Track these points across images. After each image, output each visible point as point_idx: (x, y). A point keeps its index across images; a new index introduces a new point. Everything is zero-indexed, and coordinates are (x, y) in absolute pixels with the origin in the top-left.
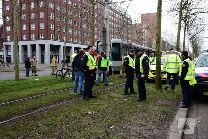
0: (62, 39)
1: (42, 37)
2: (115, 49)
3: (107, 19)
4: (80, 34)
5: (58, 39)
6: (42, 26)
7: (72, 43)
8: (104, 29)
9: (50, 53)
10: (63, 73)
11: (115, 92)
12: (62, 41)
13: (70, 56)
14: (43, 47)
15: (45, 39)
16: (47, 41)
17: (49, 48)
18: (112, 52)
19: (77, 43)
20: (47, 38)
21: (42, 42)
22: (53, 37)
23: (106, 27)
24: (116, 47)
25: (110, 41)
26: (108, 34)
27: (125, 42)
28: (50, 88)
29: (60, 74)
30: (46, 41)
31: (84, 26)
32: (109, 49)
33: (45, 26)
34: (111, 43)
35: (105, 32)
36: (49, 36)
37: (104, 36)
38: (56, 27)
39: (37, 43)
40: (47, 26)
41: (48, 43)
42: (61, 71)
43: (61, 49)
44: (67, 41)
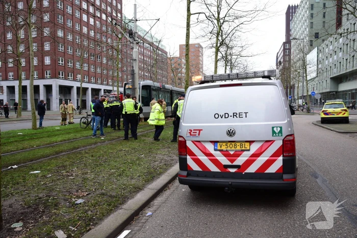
0: (75, 77)
1: (48, 76)
2: (145, 93)
3: (135, 60)
4: (99, 70)
5: (70, 77)
6: (47, 61)
7: (89, 83)
8: (133, 71)
9: (59, 97)
10: (88, 120)
11: (145, 136)
12: (75, 80)
13: (86, 100)
14: (49, 88)
15: (51, 78)
16: (55, 81)
17: (58, 89)
18: (142, 97)
19: (96, 83)
20: (55, 76)
21: (48, 82)
22: (62, 75)
23: (134, 69)
24: (147, 90)
25: (140, 84)
26: (137, 76)
27: (157, 85)
28: (78, 135)
29: (84, 121)
30: (53, 81)
31: (105, 61)
32: (139, 92)
33: (51, 60)
34: (141, 86)
35: (133, 74)
36: (57, 74)
37: (133, 78)
38: (66, 62)
39: (41, 83)
40: (54, 61)
41: (56, 83)
42: (86, 118)
43: (75, 91)
44: (82, 81)
